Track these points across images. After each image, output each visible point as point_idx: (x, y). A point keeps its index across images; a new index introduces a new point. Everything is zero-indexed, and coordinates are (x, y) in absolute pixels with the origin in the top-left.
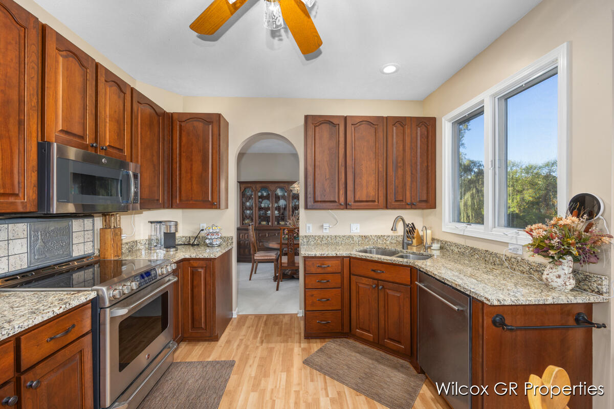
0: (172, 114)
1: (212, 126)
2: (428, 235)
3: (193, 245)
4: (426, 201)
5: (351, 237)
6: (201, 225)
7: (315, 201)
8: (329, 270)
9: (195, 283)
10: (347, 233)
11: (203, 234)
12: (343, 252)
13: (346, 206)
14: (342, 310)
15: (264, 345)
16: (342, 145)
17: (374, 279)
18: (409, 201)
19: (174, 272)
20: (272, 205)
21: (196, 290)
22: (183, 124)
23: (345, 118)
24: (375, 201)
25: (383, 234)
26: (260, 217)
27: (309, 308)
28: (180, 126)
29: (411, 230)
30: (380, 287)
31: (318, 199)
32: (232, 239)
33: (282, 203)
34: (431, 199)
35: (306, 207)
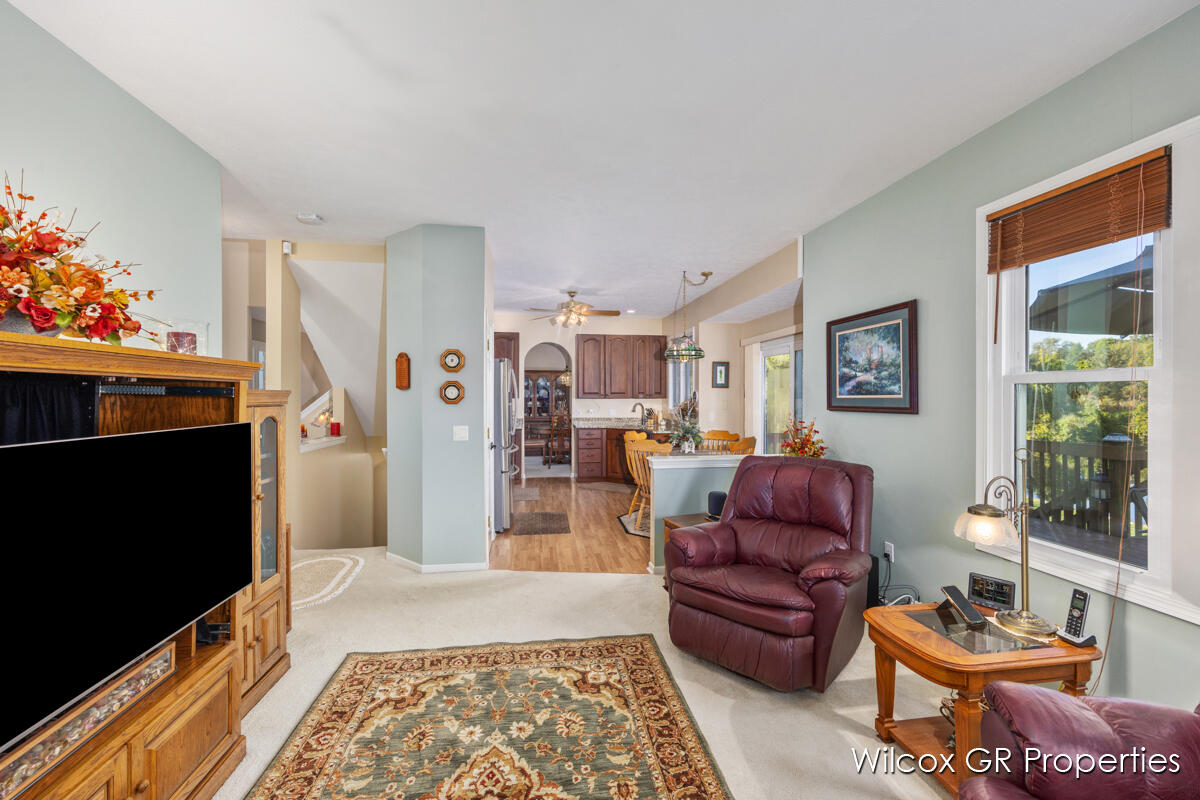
1: (514, 342)
4: (660, 393)
5: (610, 419)
7: (584, 393)
8: (593, 437)
10: (607, 416)
12: (604, 425)
13: (605, 396)
14: (602, 462)
16: (602, 355)
18: (648, 393)
23: (605, 336)
27: (580, 461)
29: (650, 413)
31: (586, 391)
33: (543, 393)
34: (663, 391)
35: (578, 397)
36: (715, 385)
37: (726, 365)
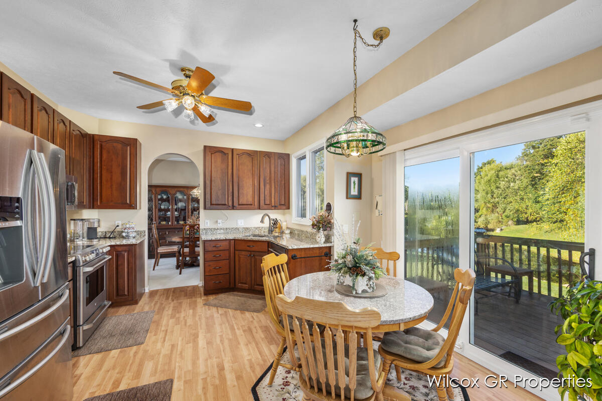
0: (93, 135)
1: (130, 148)
2: (284, 225)
3: (110, 238)
4: (284, 205)
5: (238, 229)
6: (116, 223)
7: (211, 204)
8: (221, 248)
9: (120, 263)
10: (235, 226)
11: (118, 229)
12: (230, 237)
13: (233, 208)
14: (229, 273)
15: (175, 301)
16: (230, 168)
17: (249, 251)
18: (273, 205)
19: (109, 253)
20: (172, 207)
21: (120, 268)
22: (103, 144)
23: (233, 150)
24: (252, 205)
25: (259, 226)
26: (159, 218)
27: (207, 274)
28: (101, 146)
29: (275, 222)
30: (252, 255)
31: (214, 202)
32: (145, 232)
33: (181, 205)
34: (287, 204)
35: (205, 208)
36: (348, 196)
37: (359, 176)
